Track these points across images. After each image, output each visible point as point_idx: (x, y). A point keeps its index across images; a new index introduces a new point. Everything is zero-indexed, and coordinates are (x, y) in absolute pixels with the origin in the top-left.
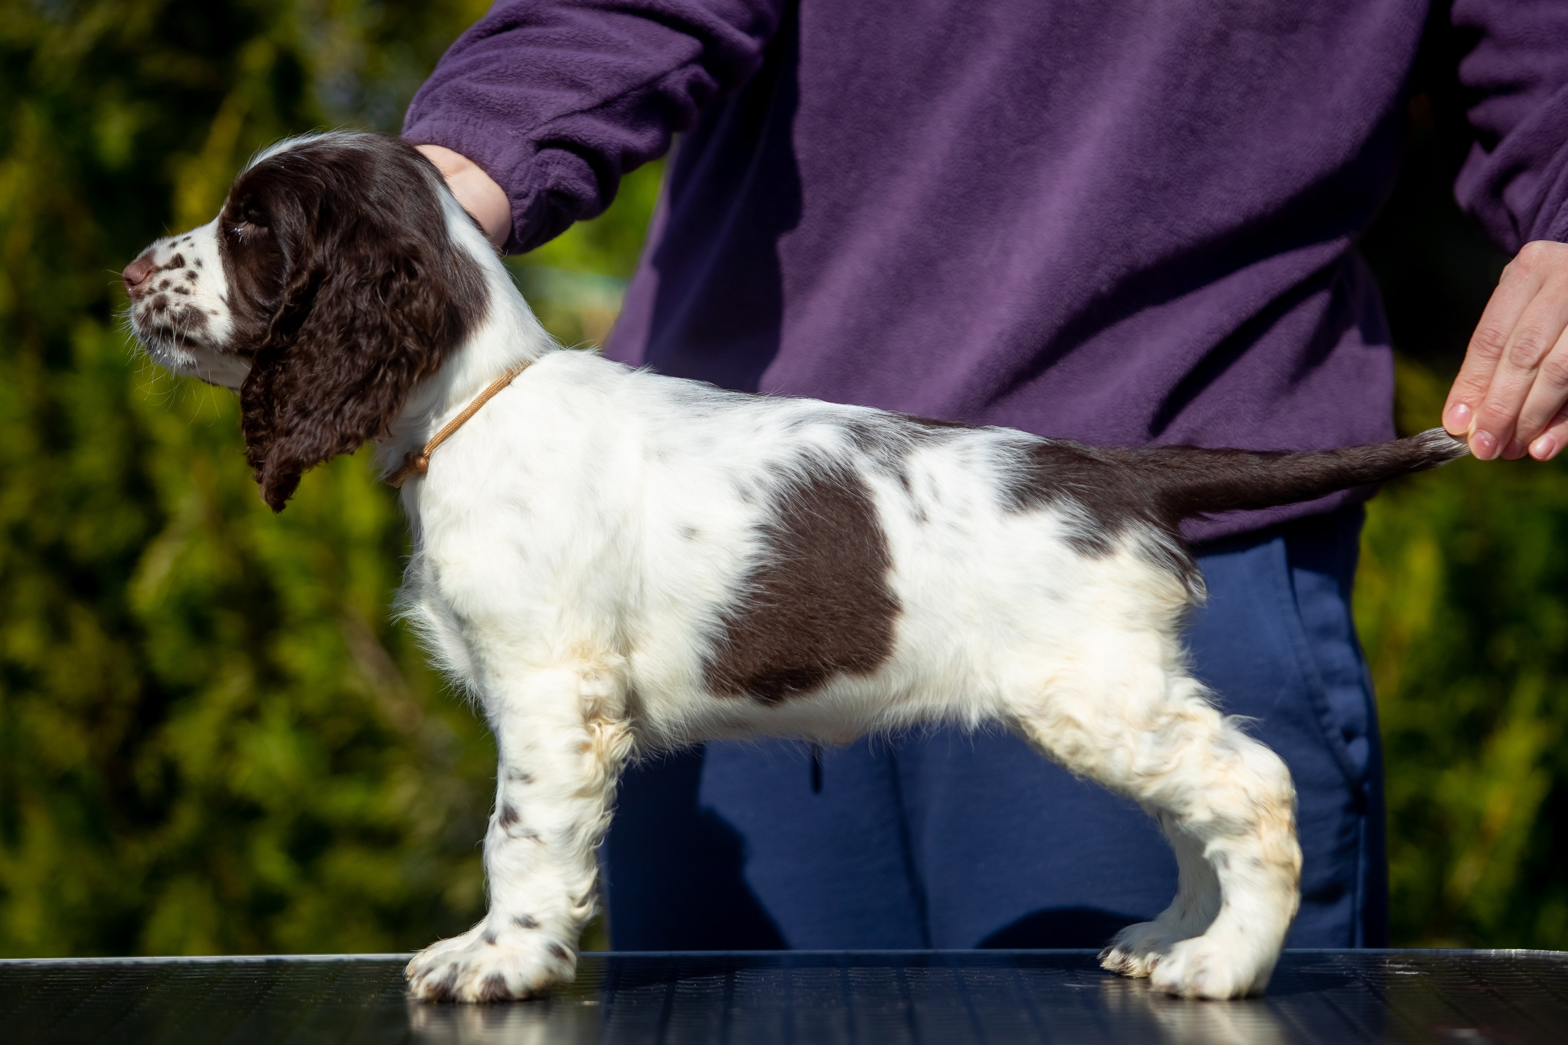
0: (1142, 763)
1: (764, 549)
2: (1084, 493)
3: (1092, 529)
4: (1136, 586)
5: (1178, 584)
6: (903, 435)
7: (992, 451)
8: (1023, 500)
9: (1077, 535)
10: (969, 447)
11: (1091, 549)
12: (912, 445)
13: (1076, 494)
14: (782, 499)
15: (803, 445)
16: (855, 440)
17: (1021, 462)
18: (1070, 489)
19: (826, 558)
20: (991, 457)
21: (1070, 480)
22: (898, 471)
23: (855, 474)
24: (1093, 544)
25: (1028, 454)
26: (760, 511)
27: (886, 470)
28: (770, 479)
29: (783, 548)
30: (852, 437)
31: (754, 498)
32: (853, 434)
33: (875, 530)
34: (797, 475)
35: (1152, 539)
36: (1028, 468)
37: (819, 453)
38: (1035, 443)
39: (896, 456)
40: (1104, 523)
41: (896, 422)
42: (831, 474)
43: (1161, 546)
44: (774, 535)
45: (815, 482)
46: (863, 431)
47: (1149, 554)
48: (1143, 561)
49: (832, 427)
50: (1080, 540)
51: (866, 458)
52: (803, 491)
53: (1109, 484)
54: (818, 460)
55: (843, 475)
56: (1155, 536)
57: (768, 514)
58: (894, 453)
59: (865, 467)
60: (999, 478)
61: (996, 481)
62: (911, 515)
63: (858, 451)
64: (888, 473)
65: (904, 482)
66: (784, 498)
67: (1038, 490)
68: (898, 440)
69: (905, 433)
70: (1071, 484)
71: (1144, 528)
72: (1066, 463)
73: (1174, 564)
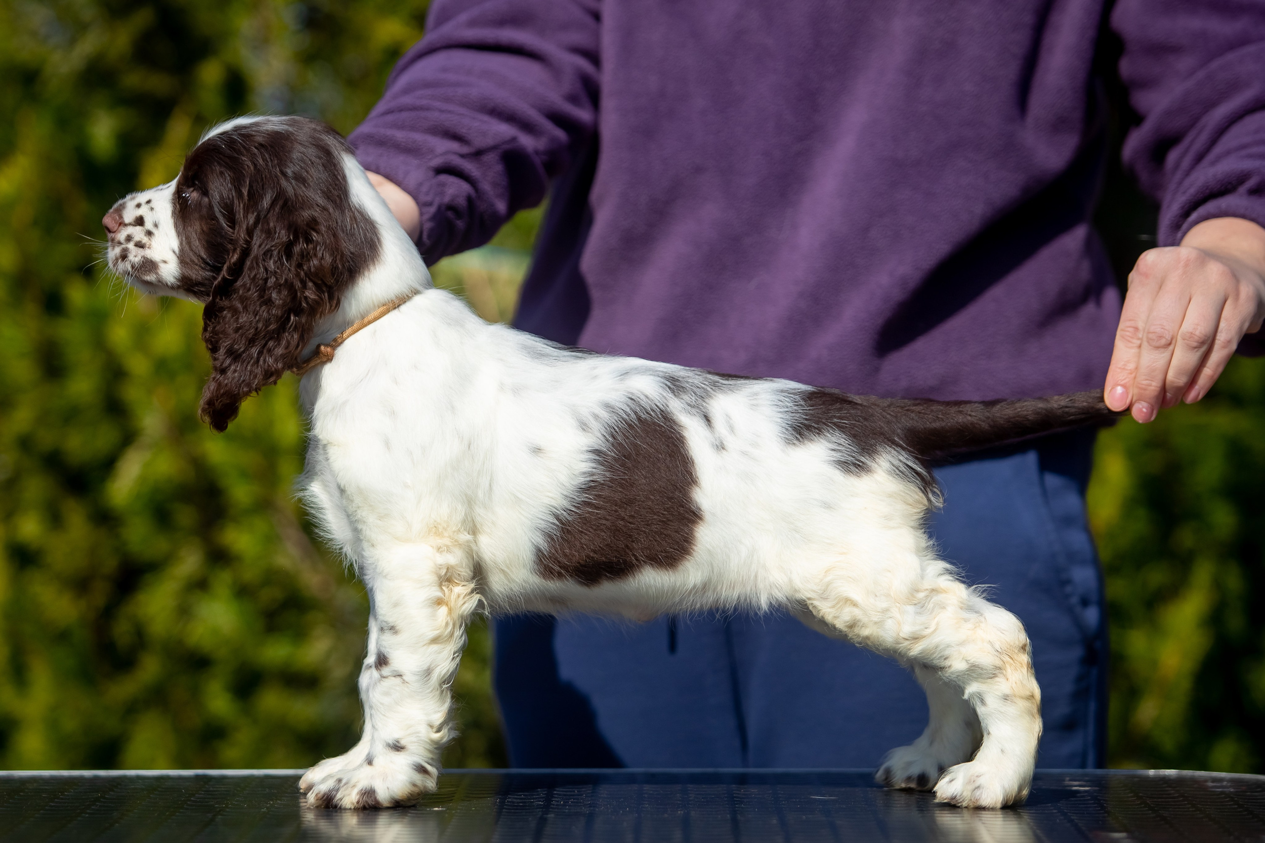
0: (906, 630)
1: (595, 468)
2: (846, 427)
3: (854, 454)
4: (890, 496)
5: (921, 494)
6: (704, 384)
7: (774, 396)
8: (800, 434)
9: (843, 459)
10: (756, 394)
11: (853, 468)
12: (712, 392)
13: (841, 428)
14: (613, 431)
15: (629, 390)
16: (669, 388)
17: (797, 405)
18: (835, 424)
19: (645, 478)
20: (774, 401)
21: (835, 417)
22: (703, 412)
23: (670, 413)
24: (854, 464)
25: (803, 399)
26: (595, 439)
27: (694, 411)
28: (604, 415)
29: (610, 468)
30: (666, 385)
31: (591, 429)
32: (669, 384)
33: (685, 456)
34: (625, 412)
35: (900, 461)
36: (803, 410)
37: (642, 397)
38: (806, 391)
39: (700, 400)
40: (863, 449)
41: (700, 375)
42: (652, 413)
43: (907, 465)
44: (604, 458)
45: (639, 418)
46: (675, 381)
47: (898, 472)
48: (894, 477)
49: (652, 377)
50: (845, 462)
51: (678, 402)
52: (630, 425)
53: (865, 419)
54: (642, 403)
55: (661, 414)
56: (901, 458)
57: (601, 442)
58: (699, 398)
59: (677, 407)
60: (781, 418)
61: (779, 420)
62: (713, 445)
63: (672, 396)
64: (695, 414)
65: (707, 419)
66: (614, 429)
67: (811, 426)
68: (703, 388)
69: (707, 383)
70: (836, 420)
71: (893, 451)
72: (831, 405)
73: (917, 479)
